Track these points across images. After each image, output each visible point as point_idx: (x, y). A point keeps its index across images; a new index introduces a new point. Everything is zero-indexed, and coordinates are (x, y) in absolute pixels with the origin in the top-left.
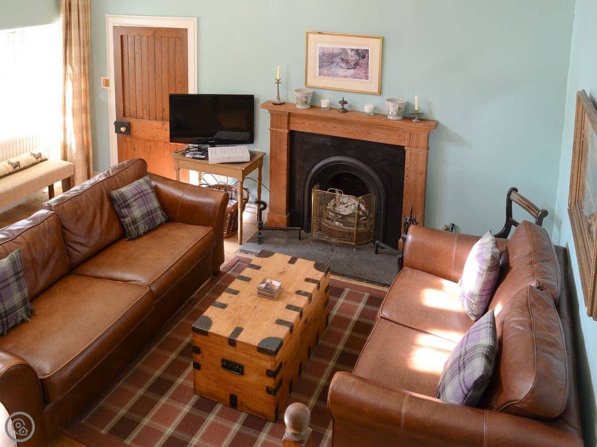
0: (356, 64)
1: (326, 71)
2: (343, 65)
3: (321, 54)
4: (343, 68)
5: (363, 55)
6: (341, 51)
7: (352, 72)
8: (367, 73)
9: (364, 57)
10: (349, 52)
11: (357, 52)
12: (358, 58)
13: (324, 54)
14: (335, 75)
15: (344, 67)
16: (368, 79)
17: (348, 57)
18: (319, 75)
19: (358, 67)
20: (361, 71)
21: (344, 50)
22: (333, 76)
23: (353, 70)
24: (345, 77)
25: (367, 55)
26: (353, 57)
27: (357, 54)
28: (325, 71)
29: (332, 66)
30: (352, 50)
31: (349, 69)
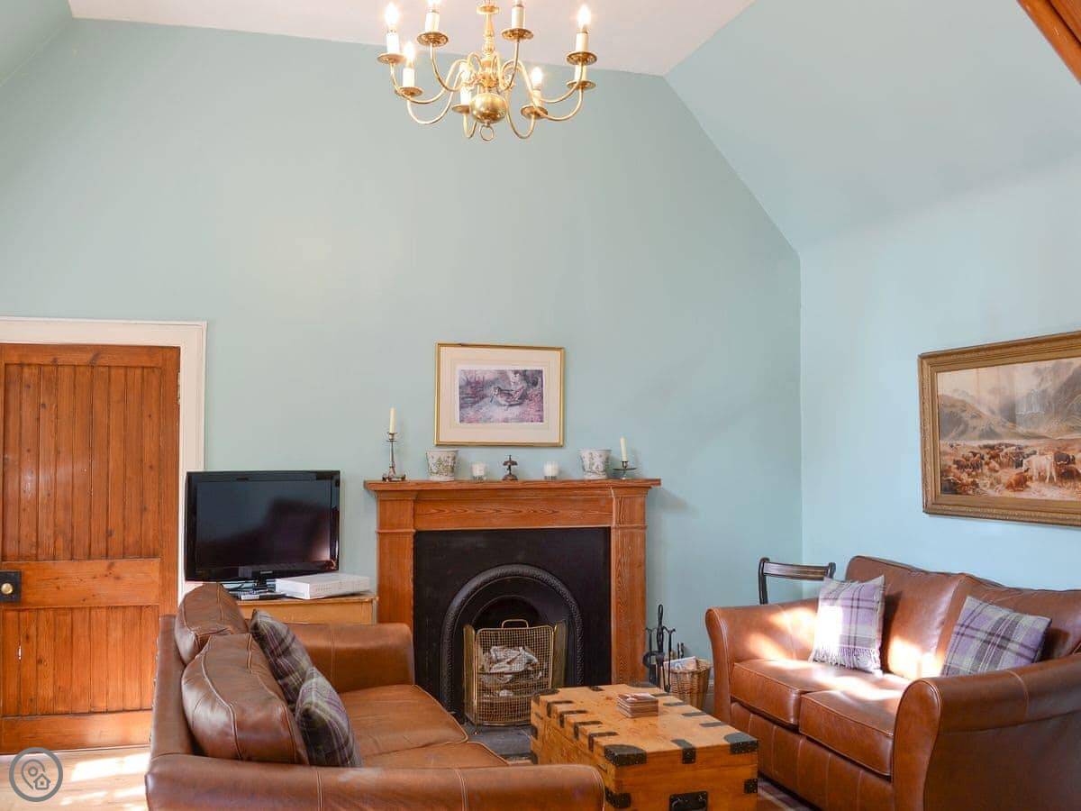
0: (524, 397)
1: (472, 413)
2: (502, 400)
3: (463, 383)
4: (501, 405)
5: (533, 379)
6: (497, 376)
7: (516, 410)
8: (541, 409)
9: (535, 384)
10: (511, 376)
11: (524, 375)
12: (525, 385)
13: (468, 383)
14: (488, 420)
15: (503, 403)
16: (542, 421)
17: (510, 384)
18: (461, 421)
19: (527, 401)
20: (530, 408)
21: (503, 374)
22: (485, 421)
23: (518, 407)
24: (506, 420)
25: (540, 380)
26: (516, 385)
27: (525, 379)
28: (470, 412)
29: (481, 403)
30: (516, 372)
31: (511, 405)
